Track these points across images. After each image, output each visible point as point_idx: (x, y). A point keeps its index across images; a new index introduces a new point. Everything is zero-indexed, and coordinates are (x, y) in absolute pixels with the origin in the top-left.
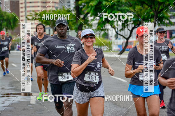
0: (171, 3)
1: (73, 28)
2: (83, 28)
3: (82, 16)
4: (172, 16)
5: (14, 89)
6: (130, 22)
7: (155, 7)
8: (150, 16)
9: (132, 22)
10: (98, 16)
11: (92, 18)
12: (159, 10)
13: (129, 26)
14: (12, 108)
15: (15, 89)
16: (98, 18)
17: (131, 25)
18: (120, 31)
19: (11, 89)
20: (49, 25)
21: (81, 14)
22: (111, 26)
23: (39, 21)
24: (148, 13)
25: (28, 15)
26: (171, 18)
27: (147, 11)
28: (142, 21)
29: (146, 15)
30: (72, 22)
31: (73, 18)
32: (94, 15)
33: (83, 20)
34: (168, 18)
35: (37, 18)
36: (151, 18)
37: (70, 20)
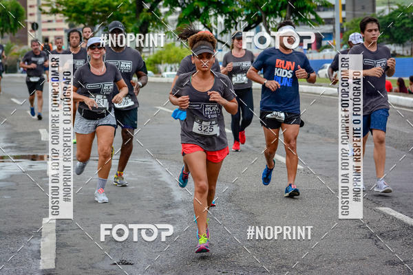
1: (130, 29)
2: (150, 29)
3: (147, 6)
4: (319, 6)
5: (16, 147)
6: (240, 18)
8: (280, 6)
9: (244, 18)
10: (179, 6)
11: (167, 9)
13: (238, 24)
14: (11, 183)
15: (18, 148)
16: (179, 9)
17: (242, 22)
18: (222, 36)
19: (11, 147)
20: (84, 24)
21: (146, 3)
22: (204, 24)
23: (65, 15)
25: (43, 5)
26: (319, 11)
28: (263, 16)
29: (271, 4)
30: (129, 17)
31: (130, 10)
32: (170, 4)
33: (149, 14)
34: (314, 10)
35: (60, 9)
36: (281, 9)
37: (125, 13)
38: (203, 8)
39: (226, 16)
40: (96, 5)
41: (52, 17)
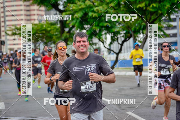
0: (164, 12)
3: (67, 30)
6: (120, 35)
7: (147, 17)
8: (142, 27)
9: (122, 35)
12: (152, 20)
13: (119, 39)
16: (84, 31)
21: (66, 28)
22: (99, 39)
24: (139, 24)
25: (8, 30)
27: (138, 22)
29: (137, 26)
30: (56, 36)
31: (58, 32)
32: (80, 28)
33: (68, 35)
34: (162, 29)
36: (143, 29)
37: (55, 34)
38: (98, 29)
39: (112, 34)
40: (38, 30)
41: (13, 37)
